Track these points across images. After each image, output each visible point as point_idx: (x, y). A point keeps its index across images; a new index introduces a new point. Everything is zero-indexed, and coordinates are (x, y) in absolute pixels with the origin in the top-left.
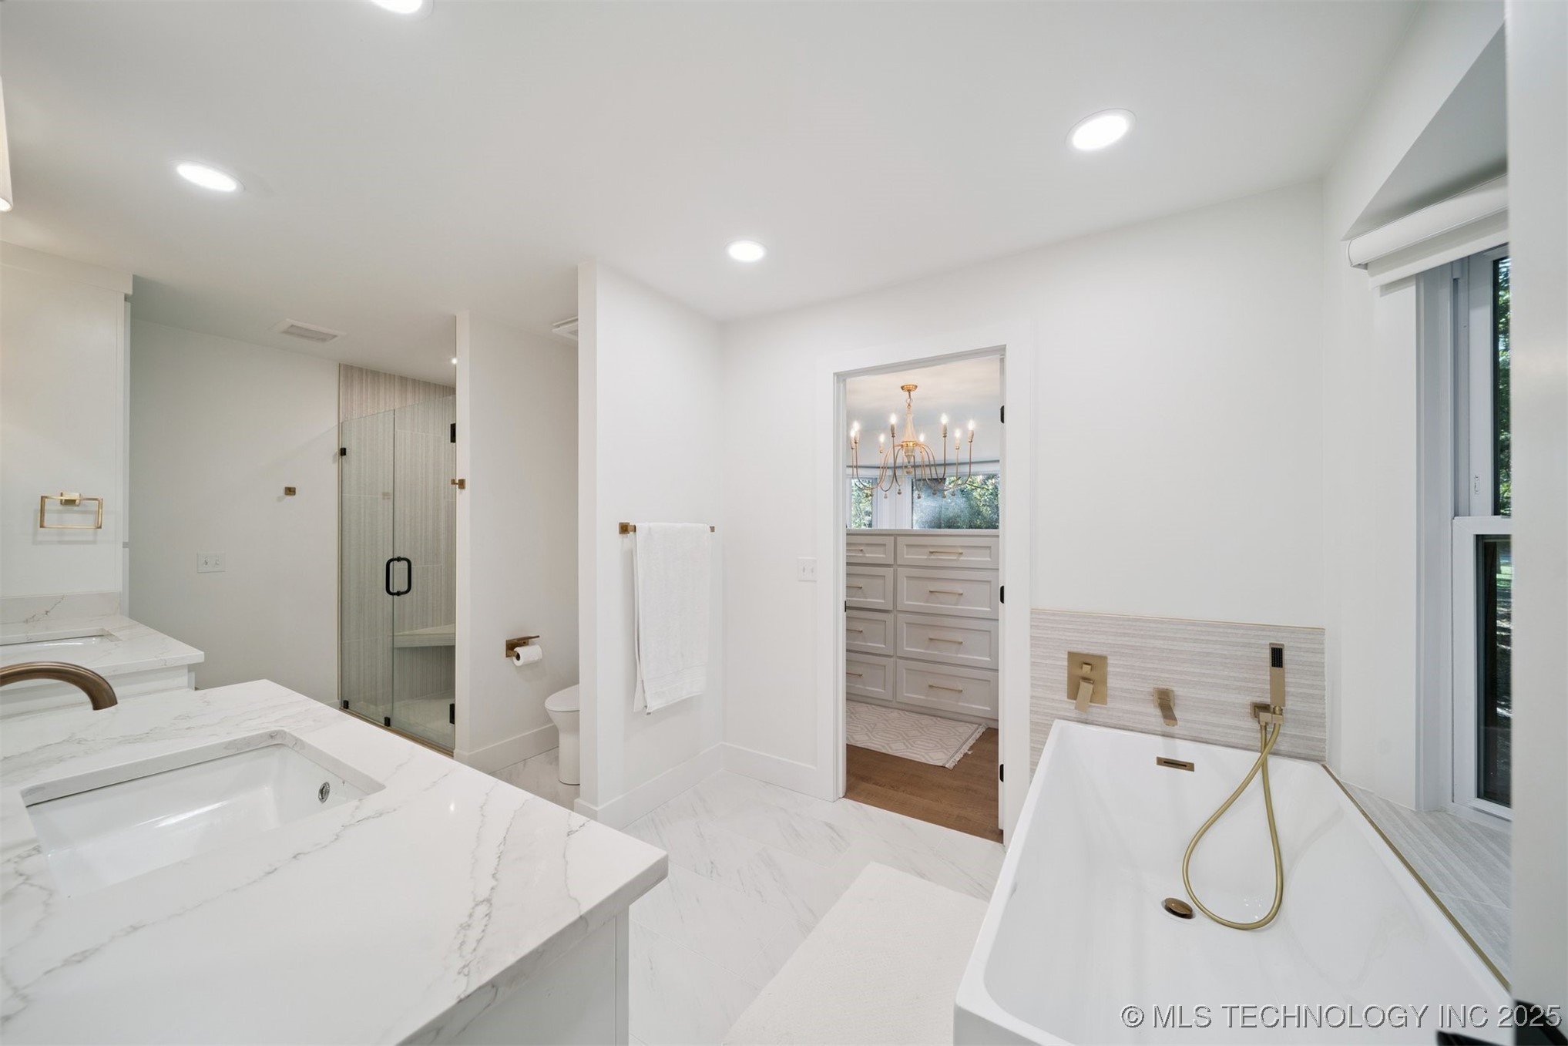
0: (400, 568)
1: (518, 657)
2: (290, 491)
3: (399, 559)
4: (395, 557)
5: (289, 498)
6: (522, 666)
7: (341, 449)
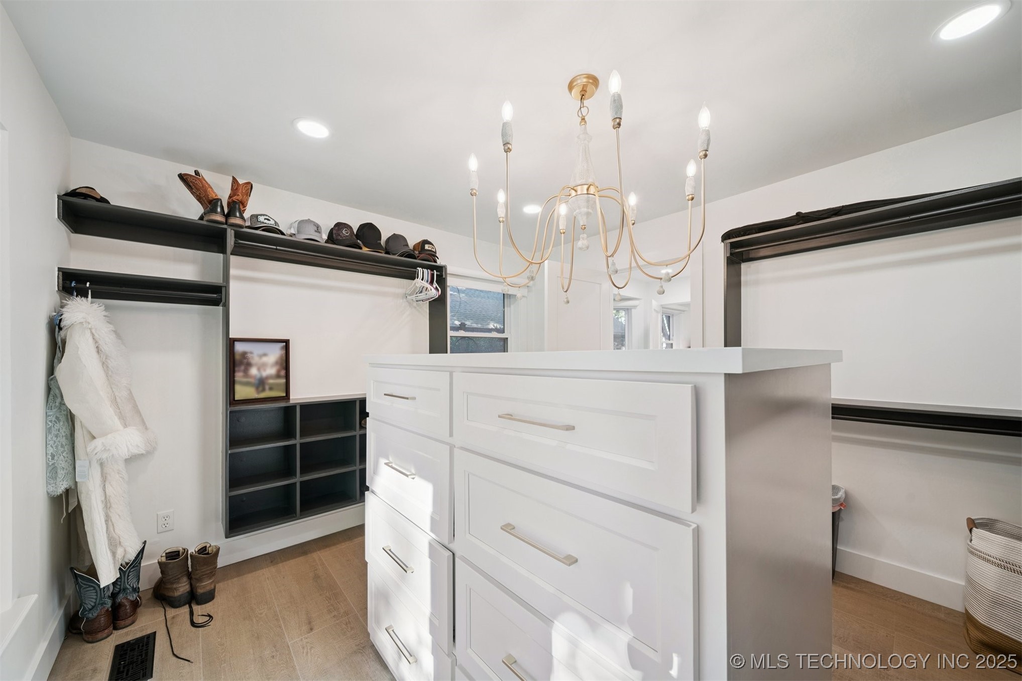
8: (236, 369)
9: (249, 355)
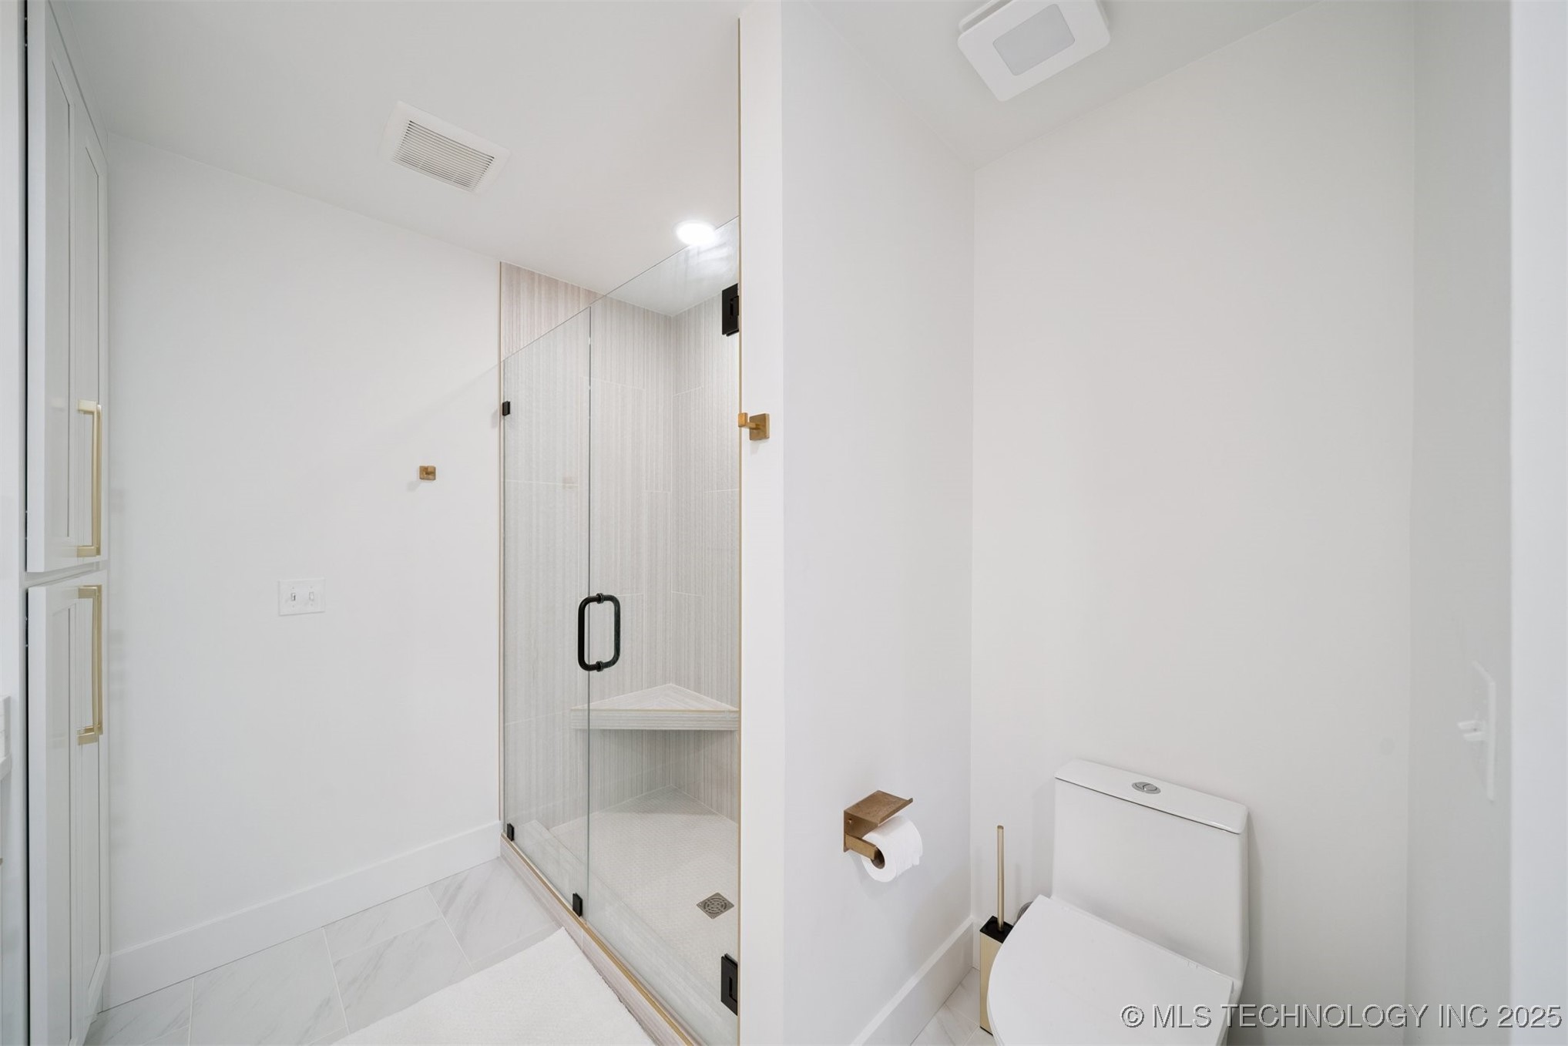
0: (600, 616)
1: (879, 859)
2: (428, 473)
3: (600, 599)
4: (594, 594)
5: (426, 485)
6: (895, 881)
7: (503, 404)
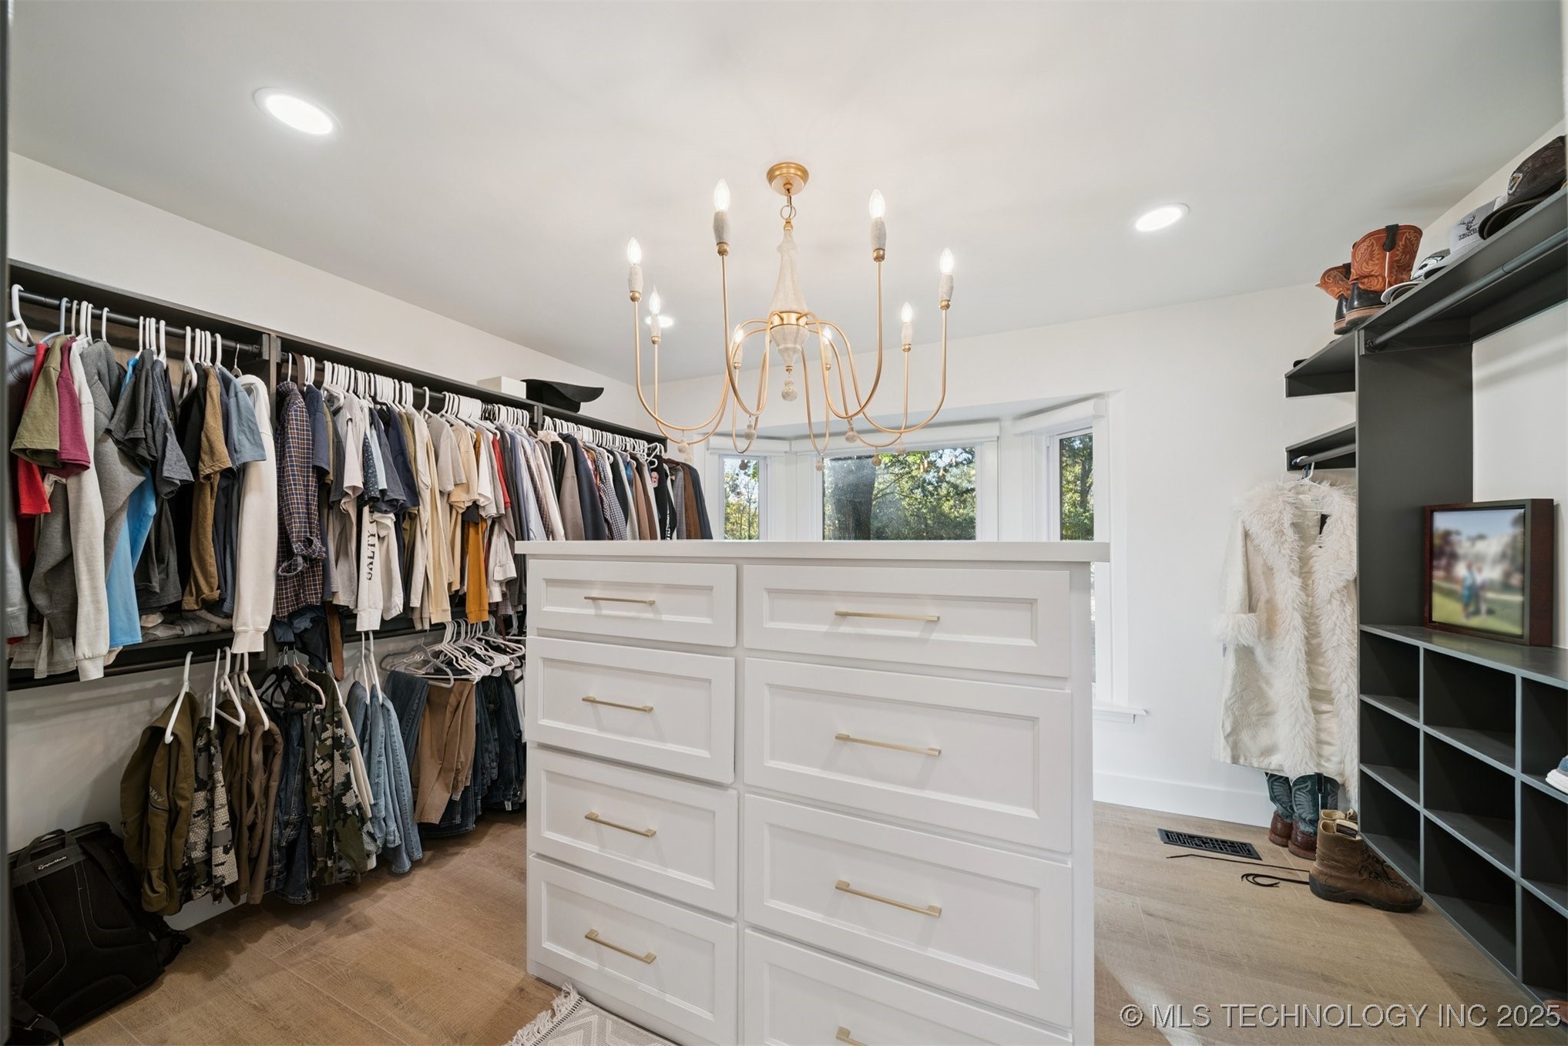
8: (1435, 563)
9: (1454, 538)
